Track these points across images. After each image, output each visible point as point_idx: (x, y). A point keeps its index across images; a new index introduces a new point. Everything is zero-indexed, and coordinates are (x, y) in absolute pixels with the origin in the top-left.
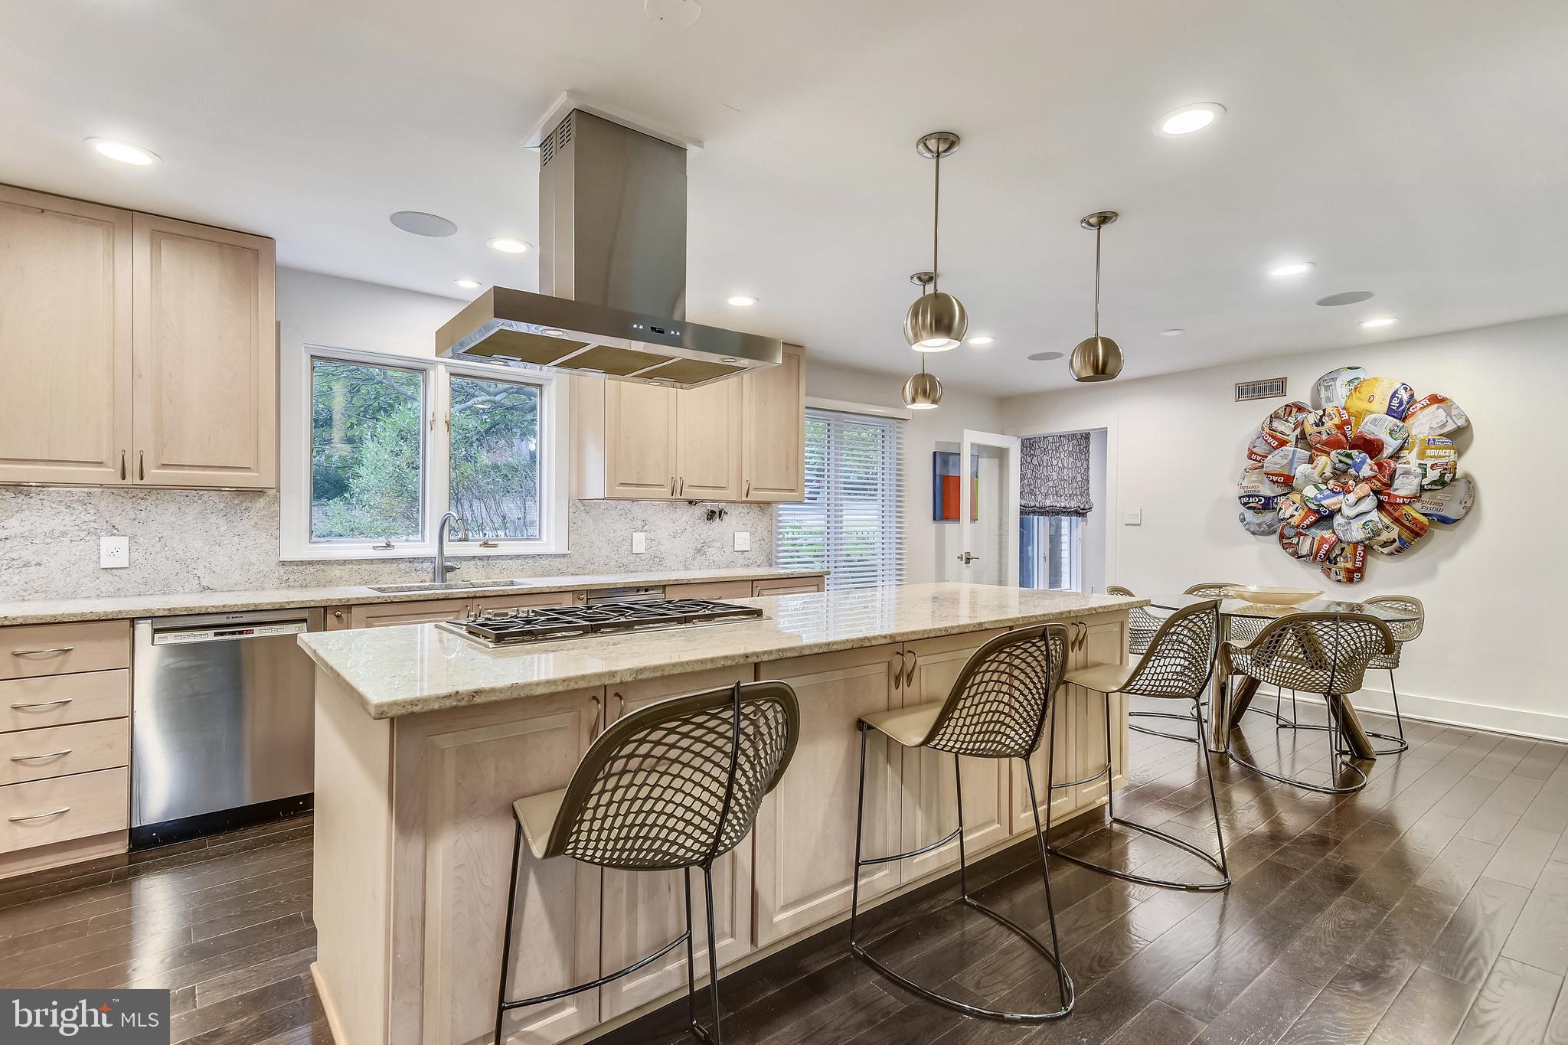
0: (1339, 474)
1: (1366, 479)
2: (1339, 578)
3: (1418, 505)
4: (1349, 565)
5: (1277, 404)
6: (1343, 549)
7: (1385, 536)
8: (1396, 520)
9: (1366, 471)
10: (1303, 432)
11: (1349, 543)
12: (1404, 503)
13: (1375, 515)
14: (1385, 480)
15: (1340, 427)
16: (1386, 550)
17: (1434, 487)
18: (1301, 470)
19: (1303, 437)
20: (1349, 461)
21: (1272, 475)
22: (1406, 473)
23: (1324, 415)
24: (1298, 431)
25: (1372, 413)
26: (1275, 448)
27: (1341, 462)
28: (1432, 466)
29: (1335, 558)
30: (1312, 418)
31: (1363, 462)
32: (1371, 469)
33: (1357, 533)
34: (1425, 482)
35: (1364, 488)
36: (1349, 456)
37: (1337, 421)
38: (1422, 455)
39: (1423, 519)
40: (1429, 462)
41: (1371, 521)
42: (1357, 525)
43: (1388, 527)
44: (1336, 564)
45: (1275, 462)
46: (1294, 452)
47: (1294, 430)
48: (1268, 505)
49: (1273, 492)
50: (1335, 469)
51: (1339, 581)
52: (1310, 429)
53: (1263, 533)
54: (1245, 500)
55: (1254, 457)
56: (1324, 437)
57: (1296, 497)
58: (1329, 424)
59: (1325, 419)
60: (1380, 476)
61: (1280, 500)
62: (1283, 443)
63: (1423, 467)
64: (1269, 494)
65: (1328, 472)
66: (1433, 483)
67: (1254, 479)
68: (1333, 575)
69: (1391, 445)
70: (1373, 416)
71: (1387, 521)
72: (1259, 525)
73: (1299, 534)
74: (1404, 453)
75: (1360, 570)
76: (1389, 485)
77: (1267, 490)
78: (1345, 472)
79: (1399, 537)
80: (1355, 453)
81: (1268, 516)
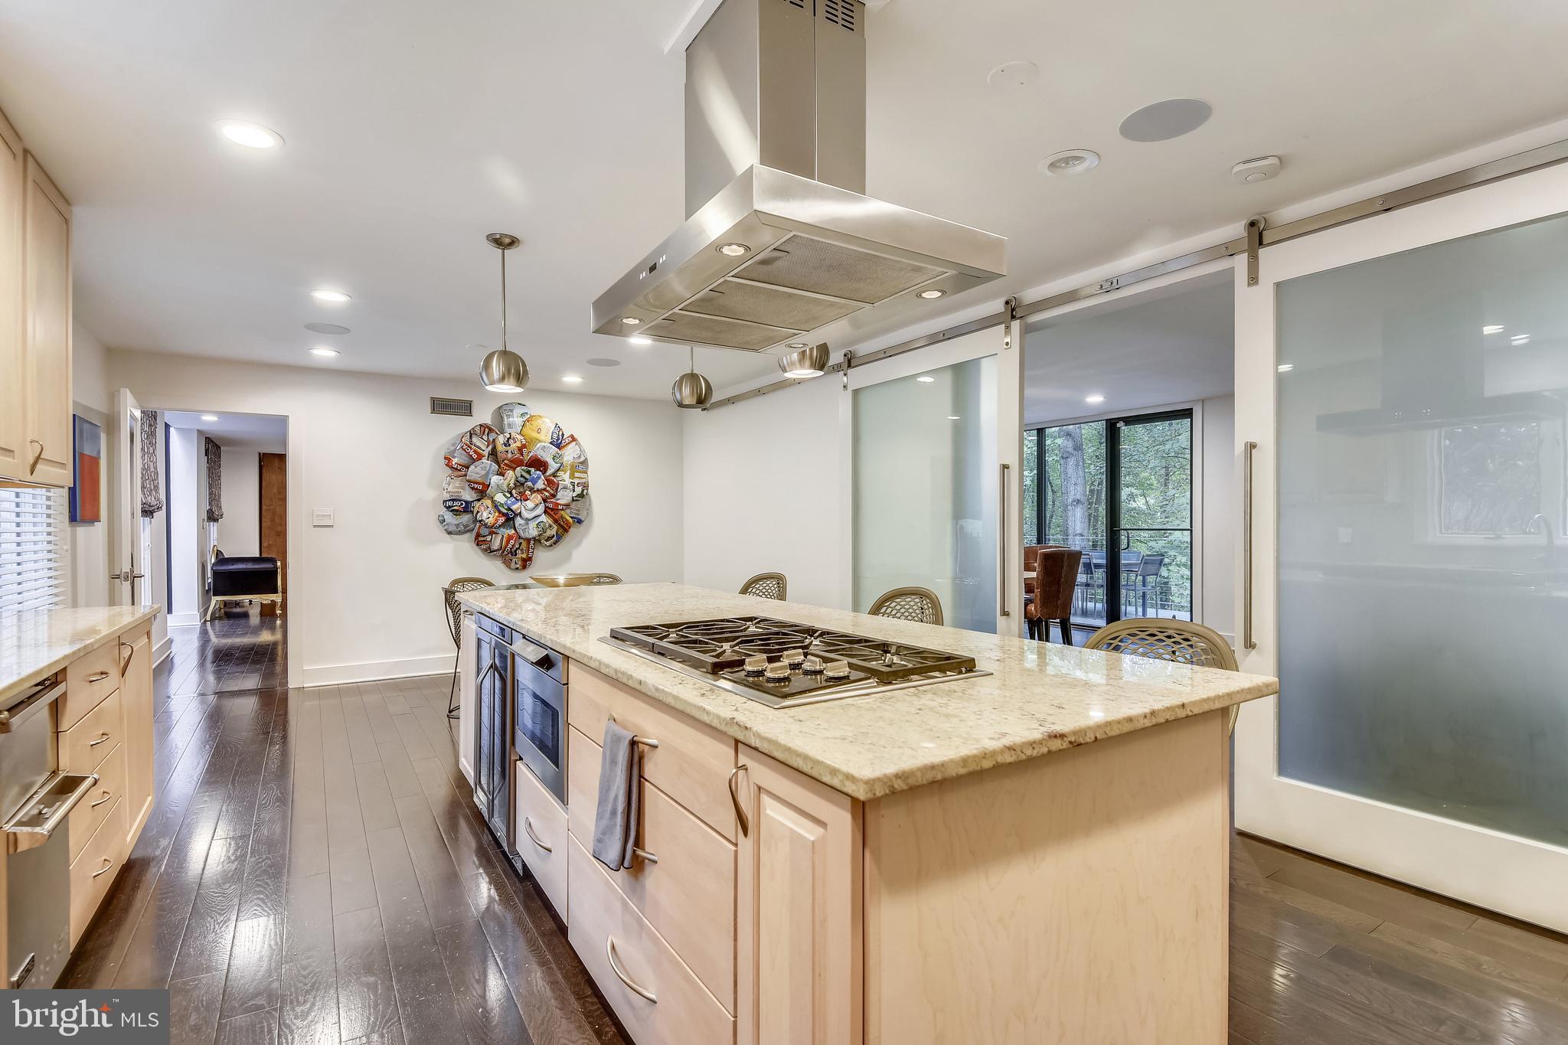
0: (519, 484)
1: (539, 491)
2: (518, 566)
3: (568, 511)
4: (524, 556)
5: (465, 424)
6: (520, 544)
7: (549, 533)
8: (556, 521)
9: (540, 485)
10: (494, 449)
11: (524, 539)
12: (563, 509)
13: (544, 518)
14: (552, 492)
15: (520, 449)
16: (548, 543)
17: (578, 499)
18: (495, 480)
19: (494, 454)
20: (527, 476)
21: (474, 483)
22: (565, 488)
23: (510, 438)
24: (490, 448)
25: (540, 442)
26: (474, 461)
27: (522, 476)
28: (578, 483)
29: (516, 551)
30: (501, 439)
31: (539, 478)
32: (544, 484)
33: (533, 531)
34: (575, 494)
35: (538, 498)
36: (529, 472)
37: (518, 444)
38: (572, 476)
39: (571, 520)
40: (576, 481)
41: (542, 522)
42: (533, 525)
43: (551, 526)
44: (516, 555)
45: (475, 472)
46: (491, 464)
47: (488, 446)
48: (467, 508)
49: (472, 497)
50: (518, 481)
51: (517, 568)
52: (500, 448)
53: (460, 533)
54: (450, 503)
55: (455, 466)
56: (510, 455)
57: (488, 502)
58: (514, 446)
59: (511, 441)
60: (548, 489)
61: (477, 504)
62: (480, 457)
63: (573, 484)
64: (469, 499)
65: (512, 485)
66: (578, 496)
67: (457, 485)
68: (513, 564)
69: (553, 466)
70: (543, 444)
71: (550, 521)
72: (457, 526)
73: (492, 533)
74: (560, 473)
75: (530, 559)
76: (553, 496)
77: (468, 495)
78: (523, 484)
79: (557, 533)
80: (533, 470)
81: (466, 518)
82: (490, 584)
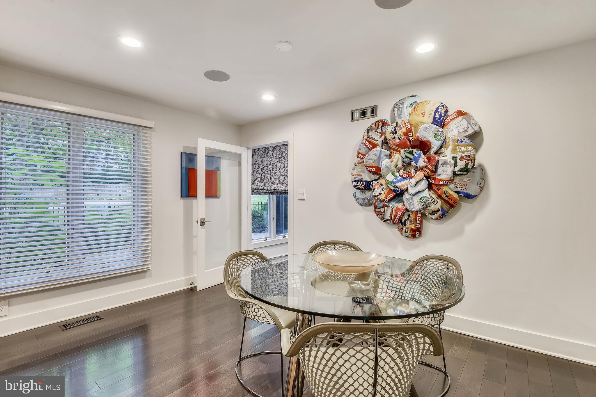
0: (406, 165)
1: (422, 169)
2: (408, 234)
3: (452, 186)
4: (413, 226)
5: (370, 121)
6: (409, 216)
7: (433, 207)
8: (440, 196)
9: (421, 163)
10: (385, 139)
11: (412, 212)
12: (444, 185)
13: (427, 193)
14: (432, 169)
15: (406, 134)
16: (434, 217)
17: (462, 173)
18: (385, 163)
19: (385, 142)
20: (412, 157)
21: (369, 167)
22: (445, 163)
23: (397, 126)
24: (383, 138)
25: (424, 123)
26: (370, 149)
27: (407, 157)
28: (461, 158)
29: (405, 221)
30: (389, 129)
31: (419, 156)
32: (424, 161)
33: (416, 206)
34: (457, 169)
35: (420, 175)
36: (411, 153)
37: (404, 130)
38: (454, 150)
39: (455, 195)
40: (459, 156)
41: (424, 197)
42: (417, 199)
43: (434, 201)
44: (405, 225)
45: (371, 158)
46: (381, 151)
47: (381, 137)
48: (367, 187)
49: (370, 178)
50: (403, 162)
51: (407, 236)
52: (389, 136)
53: (366, 205)
54: (355, 184)
55: (360, 156)
56: (397, 141)
57: (382, 181)
58: (400, 132)
59: (398, 129)
60: (429, 166)
61: (375, 183)
62: (374, 146)
63: (455, 159)
64: (368, 179)
65: (400, 166)
66: (462, 170)
67: (359, 170)
68: (404, 232)
69: (435, 145)
70: (425, 125)
71: (434, 197)
72: (364, 200)
73: (384, 206)
74: (443, 150)
75: (419, 230)
76: (435, 172)
77: (367, 177)
78: (409, 164)
79: (441, 207)
80: (414, 150)
81: (368, 194)
82: (357, 249)
